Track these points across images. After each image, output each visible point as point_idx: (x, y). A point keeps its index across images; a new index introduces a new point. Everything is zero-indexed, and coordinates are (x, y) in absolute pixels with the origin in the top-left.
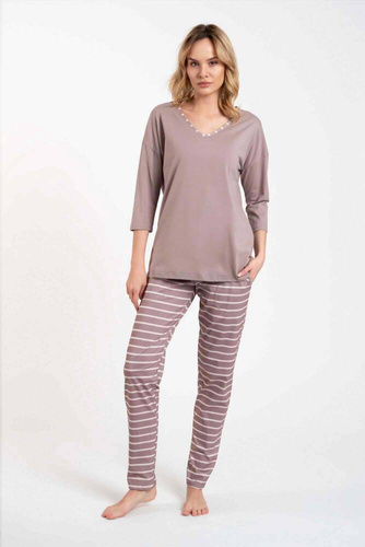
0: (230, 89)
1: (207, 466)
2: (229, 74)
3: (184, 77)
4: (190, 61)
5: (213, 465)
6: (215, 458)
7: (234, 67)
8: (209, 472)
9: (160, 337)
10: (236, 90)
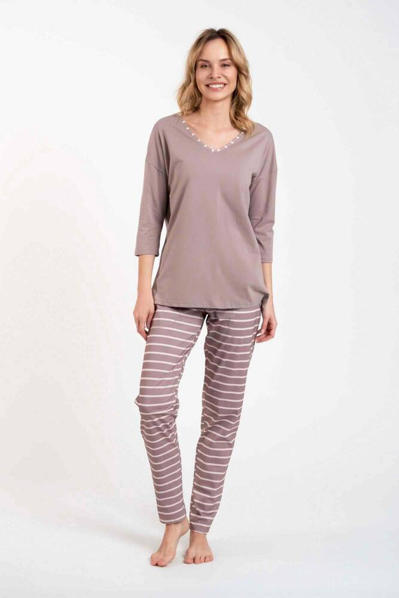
0: (244, 95)
1: (211, 508)
2: (243, 79)
3: (192, 84)
4: (200, 63)
5: (217, 507)
6: (219, 499)
7: (247, 71)
8: (213, 515)
9: (174, 367)
10: (250, 97)
